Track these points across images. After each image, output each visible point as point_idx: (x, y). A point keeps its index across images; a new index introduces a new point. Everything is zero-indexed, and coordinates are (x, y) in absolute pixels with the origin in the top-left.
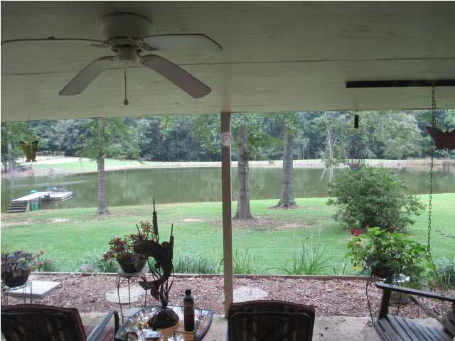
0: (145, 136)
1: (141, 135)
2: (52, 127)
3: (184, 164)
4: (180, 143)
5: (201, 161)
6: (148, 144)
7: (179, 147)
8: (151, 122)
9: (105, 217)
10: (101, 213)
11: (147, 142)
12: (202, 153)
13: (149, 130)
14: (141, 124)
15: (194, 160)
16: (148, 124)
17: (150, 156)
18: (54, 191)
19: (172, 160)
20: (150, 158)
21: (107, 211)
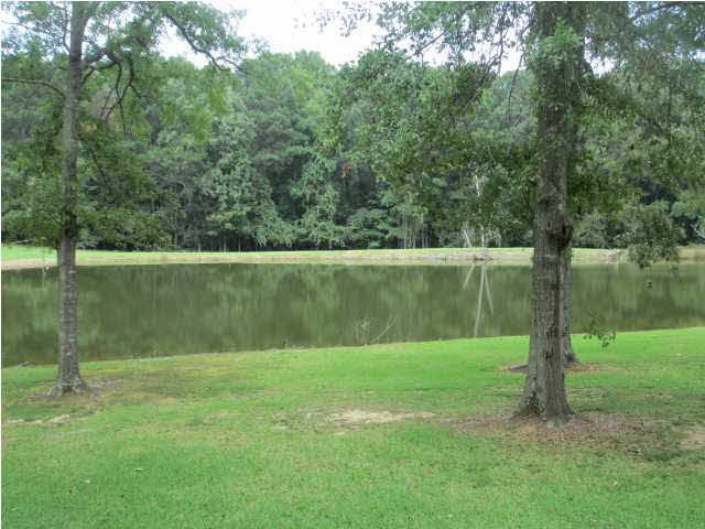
15: (191, 247)
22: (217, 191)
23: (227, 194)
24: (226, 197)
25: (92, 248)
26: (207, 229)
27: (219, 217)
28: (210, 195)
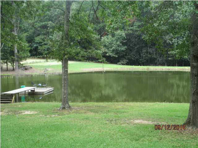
0: (121, 44)
1: (118, 43)
2: (50, 37)
3: (152, 68)
4: (150, 50)
5: (169, 65)
6: (123, 51)
7: (150, 54)
8: (126, 32)
9: (65, 112)
10: (64, 108)
11: (123, 49)
12: (170, 59)
13: (124, 39)
14: (118, 35)
15: (163, 64)
16: (124, 34)
17: (125, 61)
18: (38, 87)
19: (144, 64)
20: (125, 62)
21: (69, 107)
22: (173, 41)
23: (177, 43)
24: (177, 44)
25: (125, 65)
26: (169, 57)
27: (174, 52)
28: (169, 43)
